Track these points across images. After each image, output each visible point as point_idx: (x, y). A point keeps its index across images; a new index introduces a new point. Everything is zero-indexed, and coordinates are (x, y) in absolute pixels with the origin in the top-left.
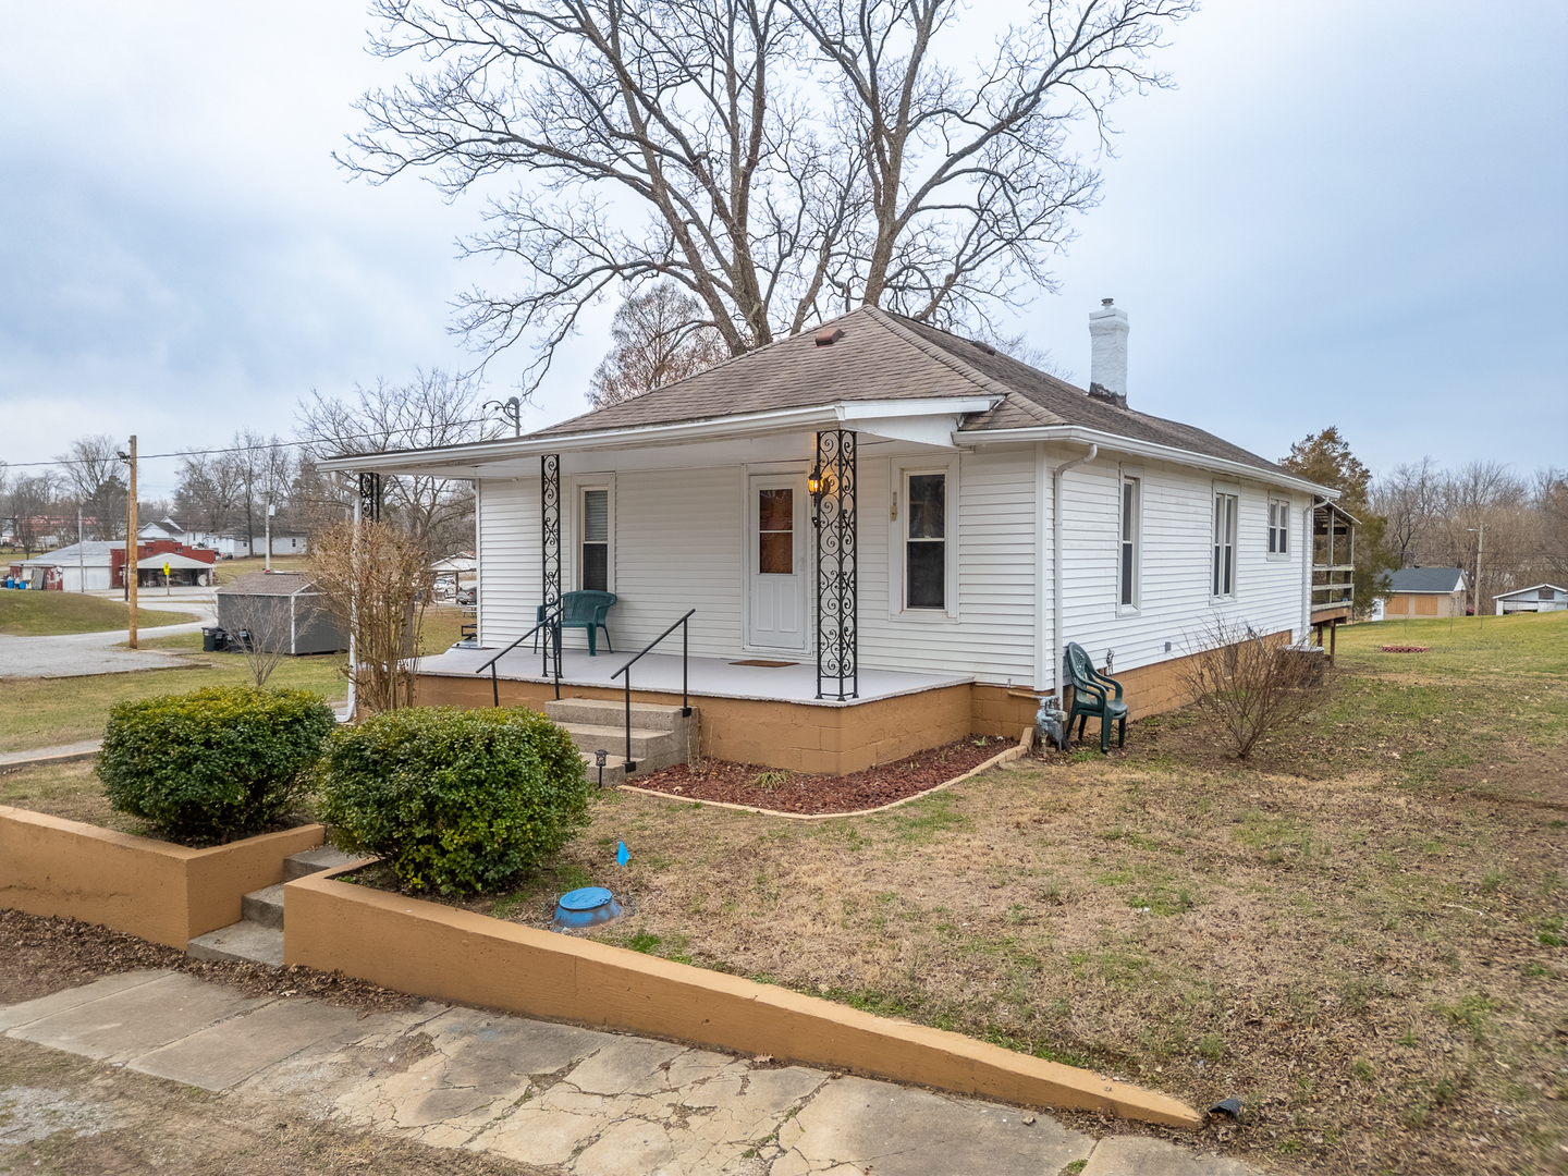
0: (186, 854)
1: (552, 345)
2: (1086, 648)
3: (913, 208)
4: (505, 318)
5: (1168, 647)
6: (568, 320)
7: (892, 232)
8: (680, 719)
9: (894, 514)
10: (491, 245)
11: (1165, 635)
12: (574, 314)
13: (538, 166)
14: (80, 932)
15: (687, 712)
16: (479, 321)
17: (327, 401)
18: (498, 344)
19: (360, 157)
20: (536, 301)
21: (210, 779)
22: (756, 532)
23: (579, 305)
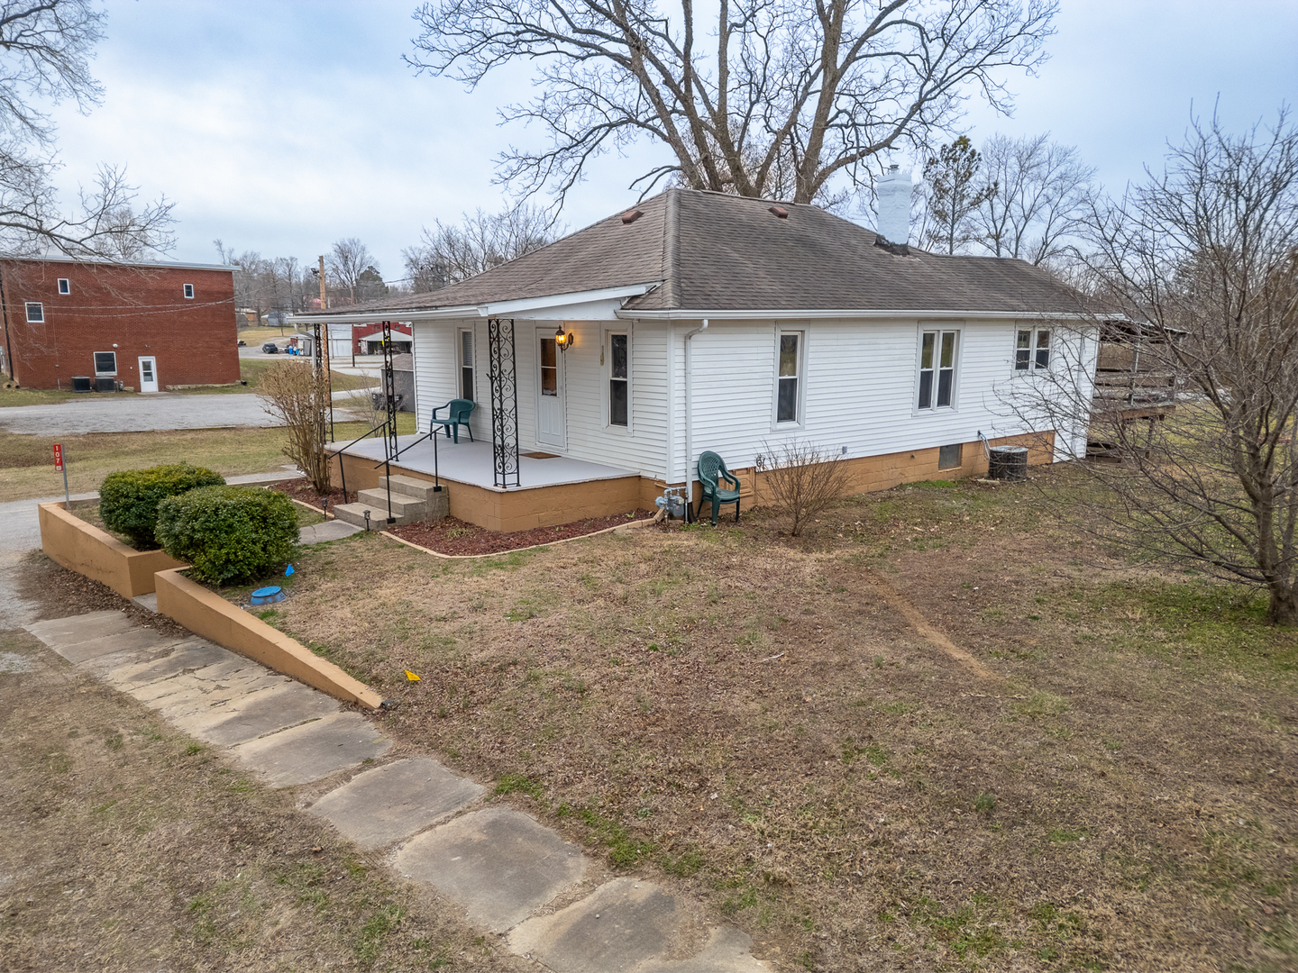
0: (136, 554)
1: (564, 190)
2: (722, 456)
3: (851, 58)
4: (536, 168)
5: (844, 450)
6: (575, 170)
7: (833, 80)
8: (432, 493)
9: (602, 361)
10: (523, 113)
11: (844, 441)
12: (581, 165)
13: (536, 55)
14: (101, 587)
15: (437, 489)
16: (514, 174)
17: (444, 227)
18: (533, 188)
19: (423, 56)
20: (555, 155)
21: (139, 516)
22: (540, 367)
23: (584, 157)
